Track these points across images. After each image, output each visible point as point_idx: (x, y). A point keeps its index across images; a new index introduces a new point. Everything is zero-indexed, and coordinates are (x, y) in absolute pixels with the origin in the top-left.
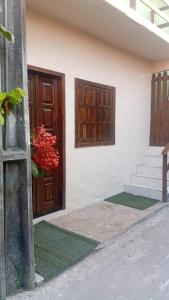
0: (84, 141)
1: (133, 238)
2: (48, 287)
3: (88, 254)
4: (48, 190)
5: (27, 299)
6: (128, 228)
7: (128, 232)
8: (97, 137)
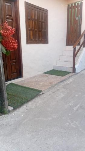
0: (32, 40)
1: (58, 88)
2: (16, 112)
3: (36, 96)
4: (13, 67)
5: (5, 118)
6: (56, 84)
7: (56, 86)
8: (39, 39)
